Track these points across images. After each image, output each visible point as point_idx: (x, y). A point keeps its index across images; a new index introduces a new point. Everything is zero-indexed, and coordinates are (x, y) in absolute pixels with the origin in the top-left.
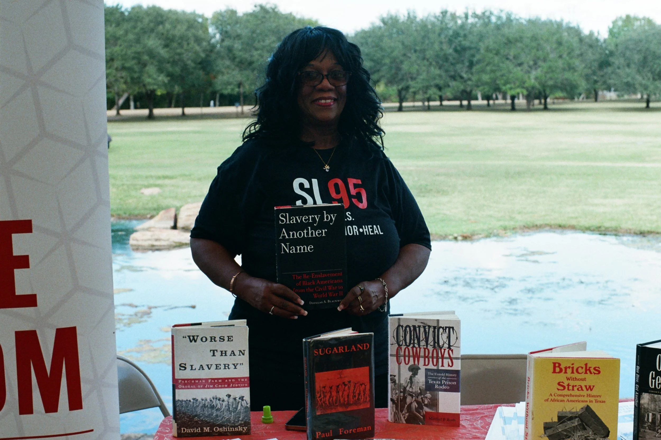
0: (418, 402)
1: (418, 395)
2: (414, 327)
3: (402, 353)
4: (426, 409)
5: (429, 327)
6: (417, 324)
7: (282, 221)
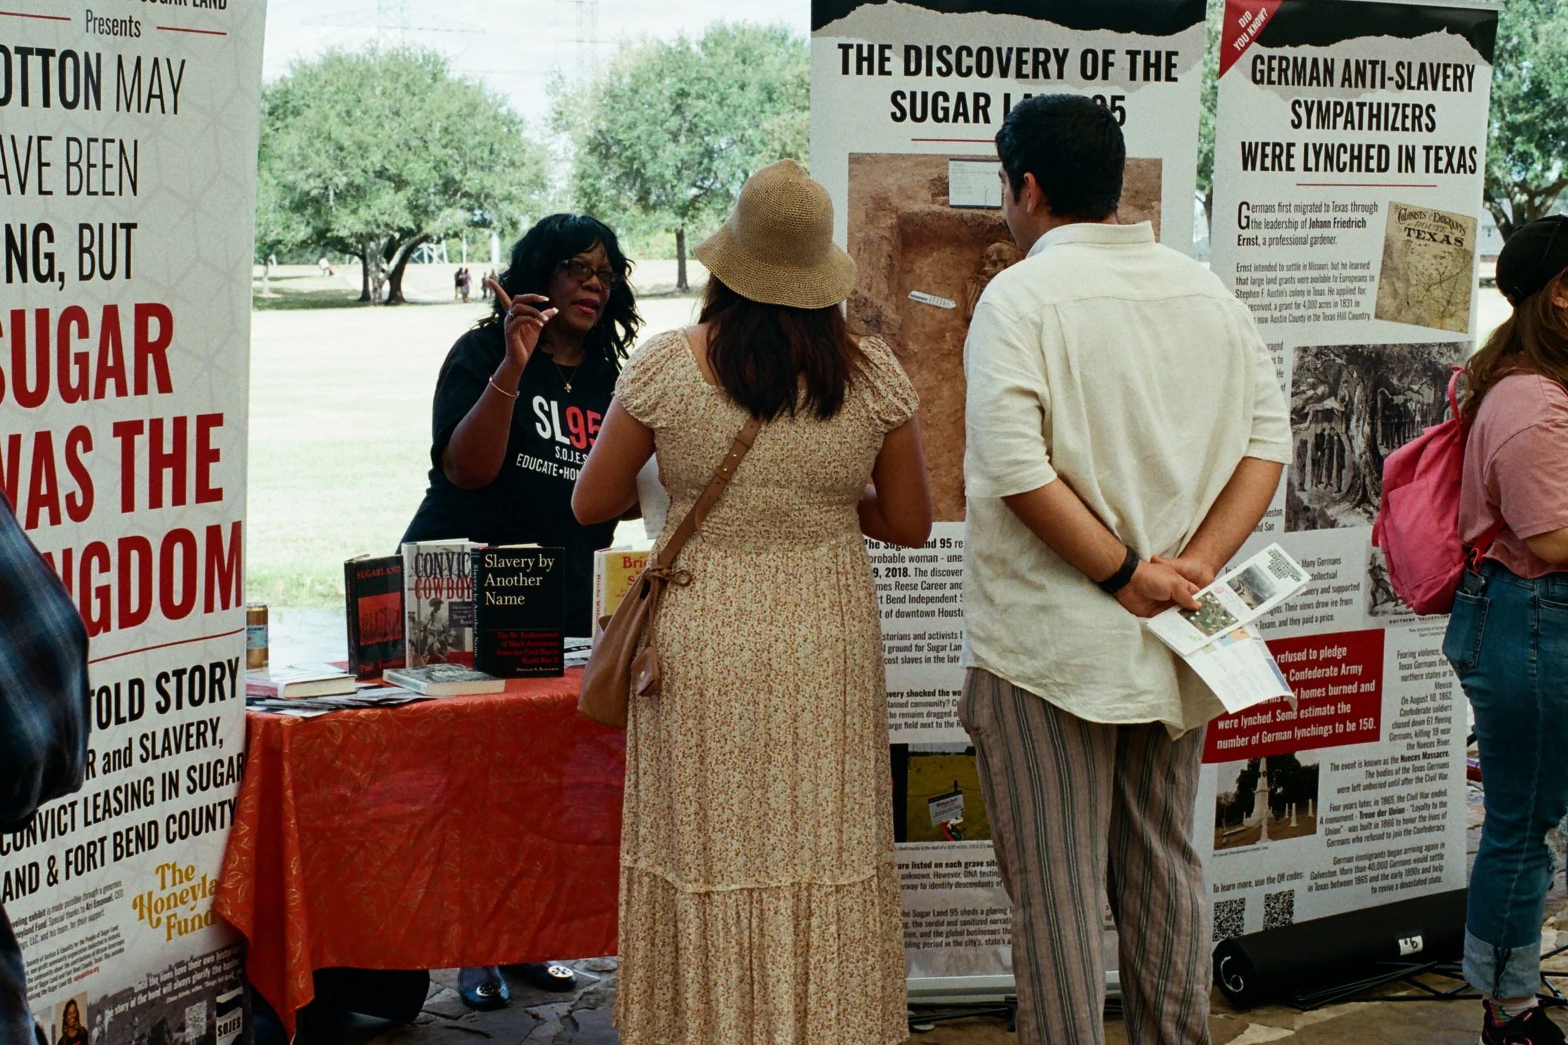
0: (441, 643)
1: (440, 633)
2: (436, 554)
3: (422, 586)
4: (450, 649)
5: (453, 553)
6: (438, 551)
7: (489, 564)
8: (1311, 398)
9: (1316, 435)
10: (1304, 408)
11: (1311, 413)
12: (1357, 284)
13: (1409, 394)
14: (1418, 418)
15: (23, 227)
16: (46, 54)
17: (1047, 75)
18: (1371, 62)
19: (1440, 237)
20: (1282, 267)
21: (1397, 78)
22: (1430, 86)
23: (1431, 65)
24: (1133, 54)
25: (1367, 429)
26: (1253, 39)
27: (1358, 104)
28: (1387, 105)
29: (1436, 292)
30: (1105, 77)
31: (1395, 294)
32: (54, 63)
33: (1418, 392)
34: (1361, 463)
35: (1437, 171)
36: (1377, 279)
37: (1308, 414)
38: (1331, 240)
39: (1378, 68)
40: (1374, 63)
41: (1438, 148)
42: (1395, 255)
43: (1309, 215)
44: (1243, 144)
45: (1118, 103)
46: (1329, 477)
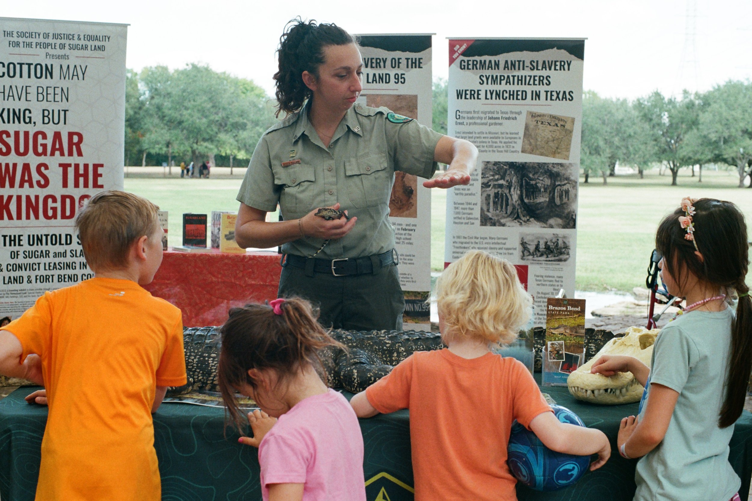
3: (215, 223)
8: (492, 179)
9: (495, 193)
10: (488, 183)
11: (492, 185)
12: (513, 140)
13: (538, 181)
14: (542, 190)
15: (20, 110)
16: (29, 65)
17: (380, 67)
18: (518, 61)
19: (553, 124)
20: (475, 133)
21: (530, 66)
22: (548, 69)
23: (548, 62)
24: (407, 59)
25: (519, 192)
26: (460, 54)
27: (512, 76)
28: (525, 77)
29: (551, 144)
30: (399, 67)
31: (530, 144)
32: (32, 67)
33: (542, 180)
34: (516, 204)
35: (551, 99)
36: (522, 138)
37: (490, 185)
38: (500, 124)
39: (521, 63)
40: (519, 61)
41: (551, 92)
42: (530, 130)
43: (488, 115)
44: (457, 90)
45: (403, 76)
46: (502, 208)
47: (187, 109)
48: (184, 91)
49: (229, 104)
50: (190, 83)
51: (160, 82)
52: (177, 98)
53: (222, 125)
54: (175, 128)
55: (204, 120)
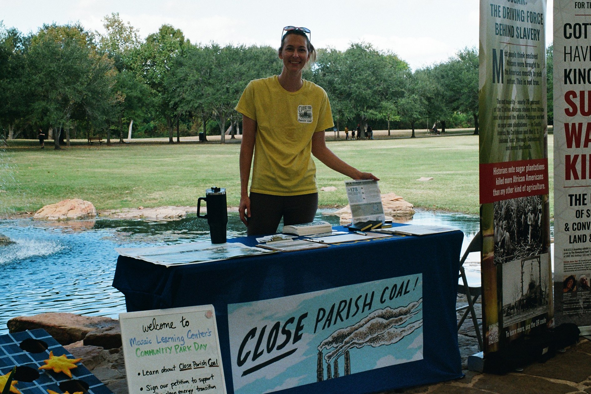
15: (584, 70)
47: (354, 82)
48: (351, 68)
49: (389, 77)
50: (356, 61)
51: (330, 62)
52: (346, 74)
53: (384, 94)
54: (344, 99)
55: (369, 91)
